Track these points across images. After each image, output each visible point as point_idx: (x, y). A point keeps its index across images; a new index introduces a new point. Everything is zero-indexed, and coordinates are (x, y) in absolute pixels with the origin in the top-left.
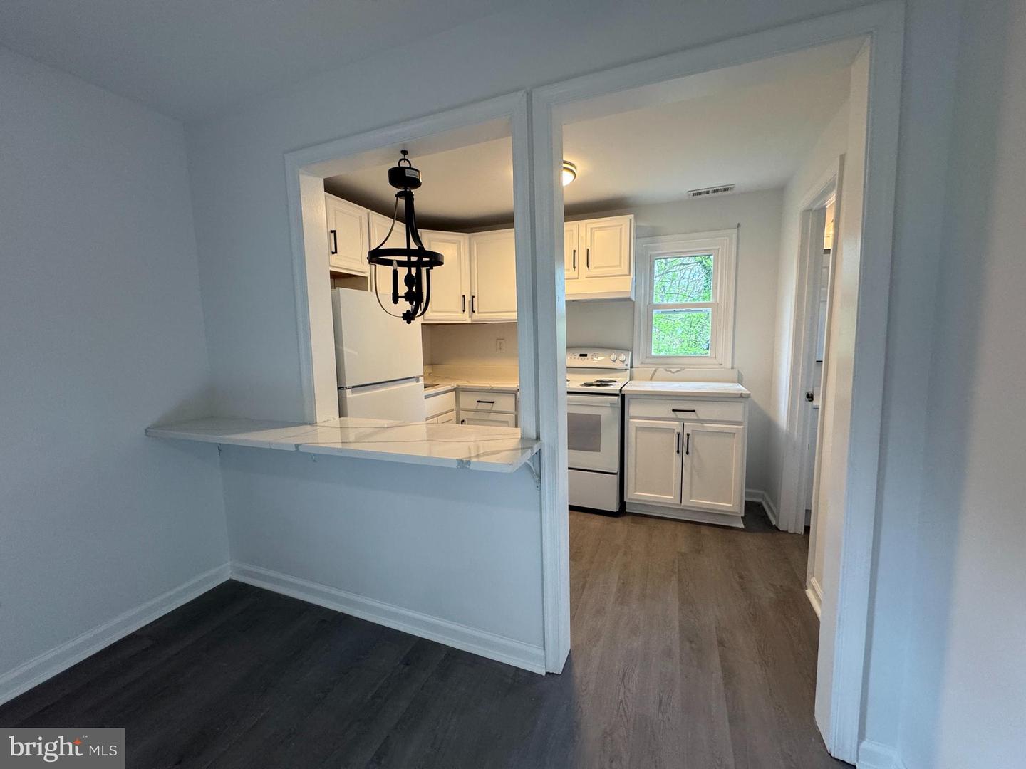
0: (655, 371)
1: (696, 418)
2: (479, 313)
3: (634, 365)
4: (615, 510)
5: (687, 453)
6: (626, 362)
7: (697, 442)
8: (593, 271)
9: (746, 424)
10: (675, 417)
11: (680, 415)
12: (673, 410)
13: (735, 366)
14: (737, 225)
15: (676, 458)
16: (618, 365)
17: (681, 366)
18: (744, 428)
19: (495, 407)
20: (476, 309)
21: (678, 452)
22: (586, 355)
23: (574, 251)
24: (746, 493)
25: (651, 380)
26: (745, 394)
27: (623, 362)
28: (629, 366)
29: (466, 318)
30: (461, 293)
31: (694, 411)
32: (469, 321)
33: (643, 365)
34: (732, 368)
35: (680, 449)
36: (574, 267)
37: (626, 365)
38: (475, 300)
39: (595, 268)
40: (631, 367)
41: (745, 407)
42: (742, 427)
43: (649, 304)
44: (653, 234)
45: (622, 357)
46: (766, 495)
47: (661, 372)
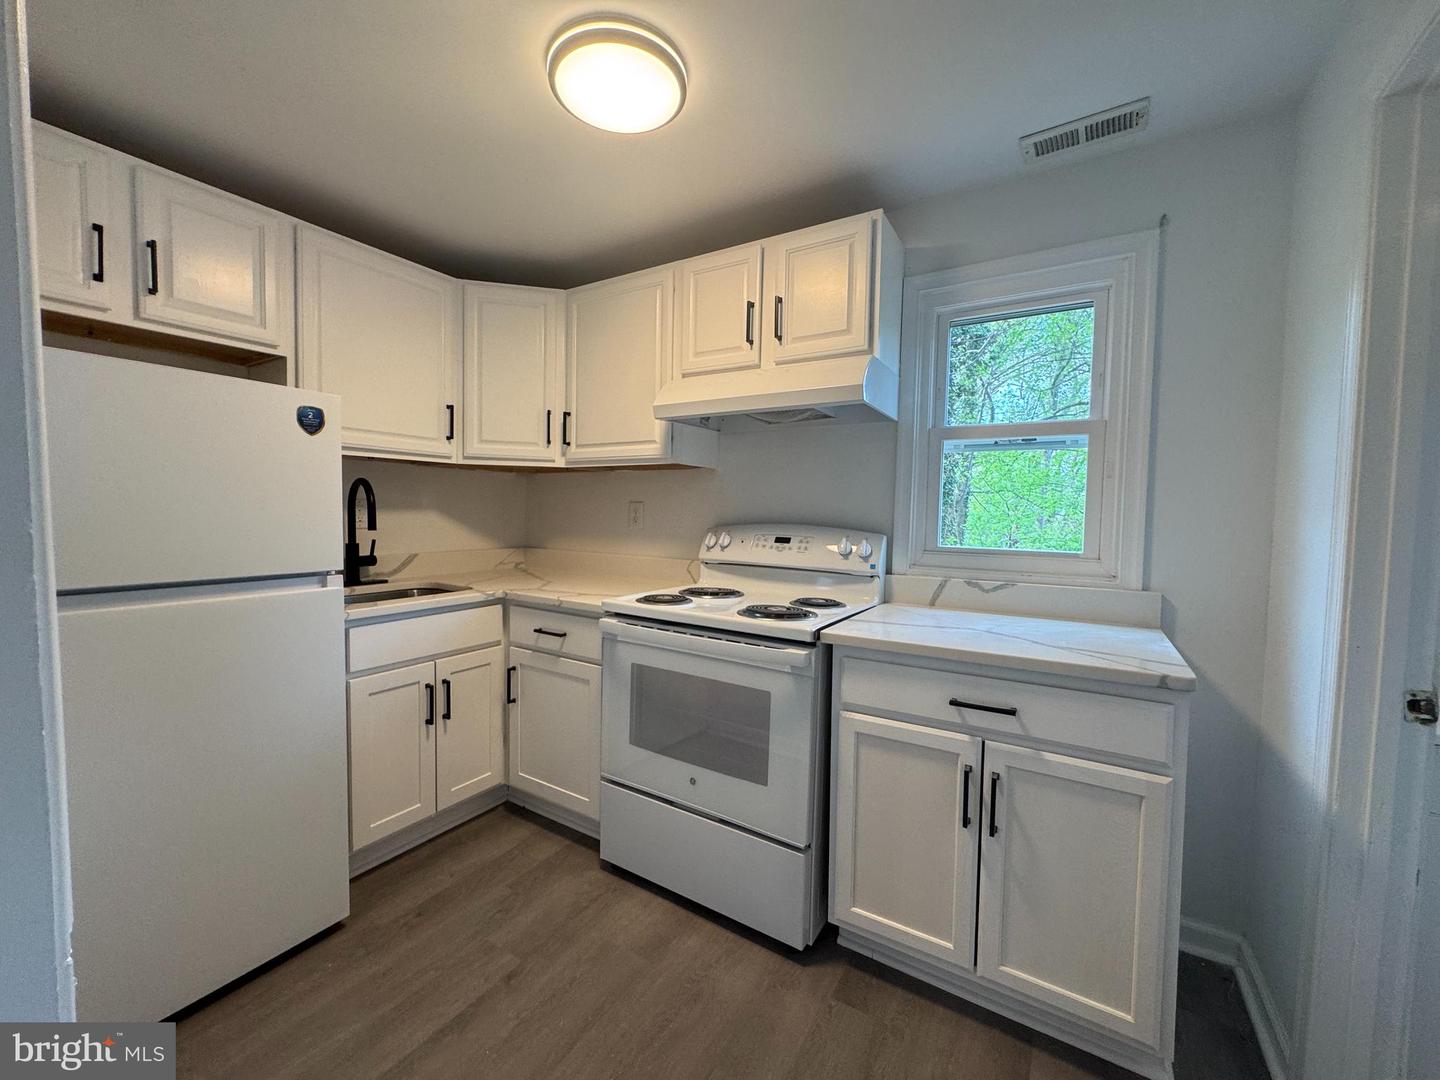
0: (942, 586)
1: (1019, 731)
2: (578, 446)
3: (895, 568)
4: (799, 945)
5: (993, 831)
6: (872, 561)
7: (1021, 804)
8: (790, 349)
9: (1183, 772)
10: (958, 720)
11: (975, 718)
12: (954, 703)
13: (1154, 582)
14: (1158, 219)
15: (962, 840)
16: (854, 565)
17: (1009, 577)
18: (1174, 782)
19: (570, 645)
20: (572, 437)
21: (966, 822)
22: (787, 540)
23: (751, 305)
24: (1182, 929)
25: (932, 604)
26: (1178, 680)
27: (866, 559)
28: (881, 569)
29: (555, 457)
30: (544, 407)
31: (1012, 712)
32: (560, 463)
33: (916, 570)
34: (1145, 588)
35: (973, 814)
36: (750, 342)
37: (873, 567)
38: (572, 420)
39: (795, 340)
40: (889, 571)
41: (1176, 718)
42: (1166, 780)
43: (934, 426)
44: (944, 264)
45: (864, 548)
46: (1245, 947)
47: (957, 587)
